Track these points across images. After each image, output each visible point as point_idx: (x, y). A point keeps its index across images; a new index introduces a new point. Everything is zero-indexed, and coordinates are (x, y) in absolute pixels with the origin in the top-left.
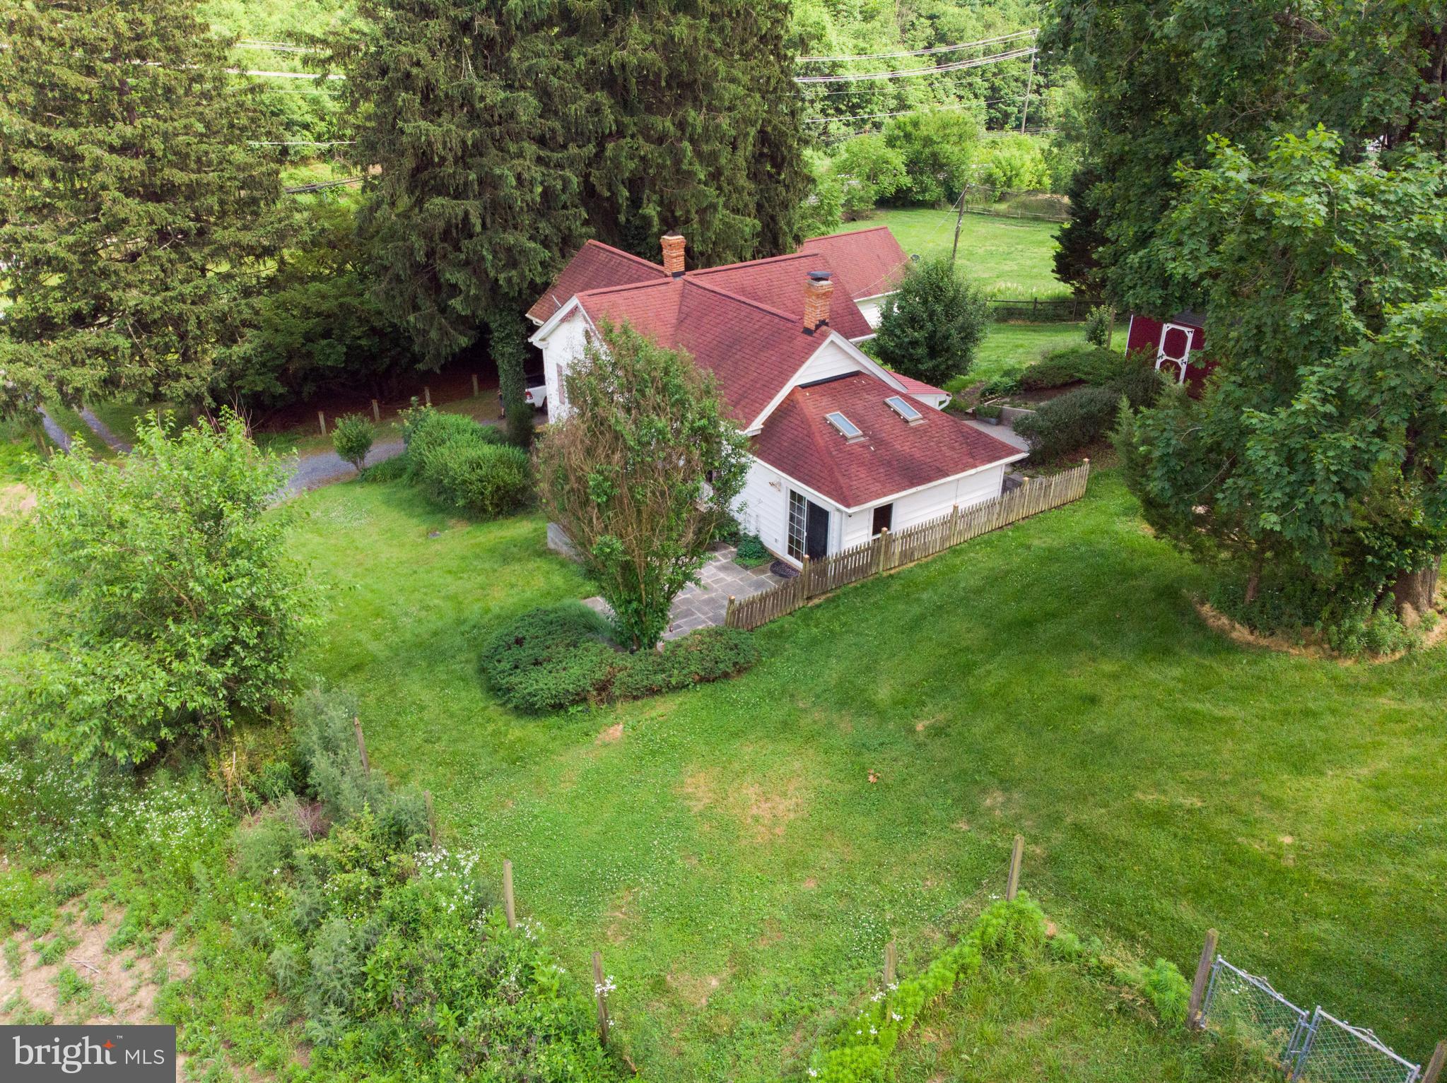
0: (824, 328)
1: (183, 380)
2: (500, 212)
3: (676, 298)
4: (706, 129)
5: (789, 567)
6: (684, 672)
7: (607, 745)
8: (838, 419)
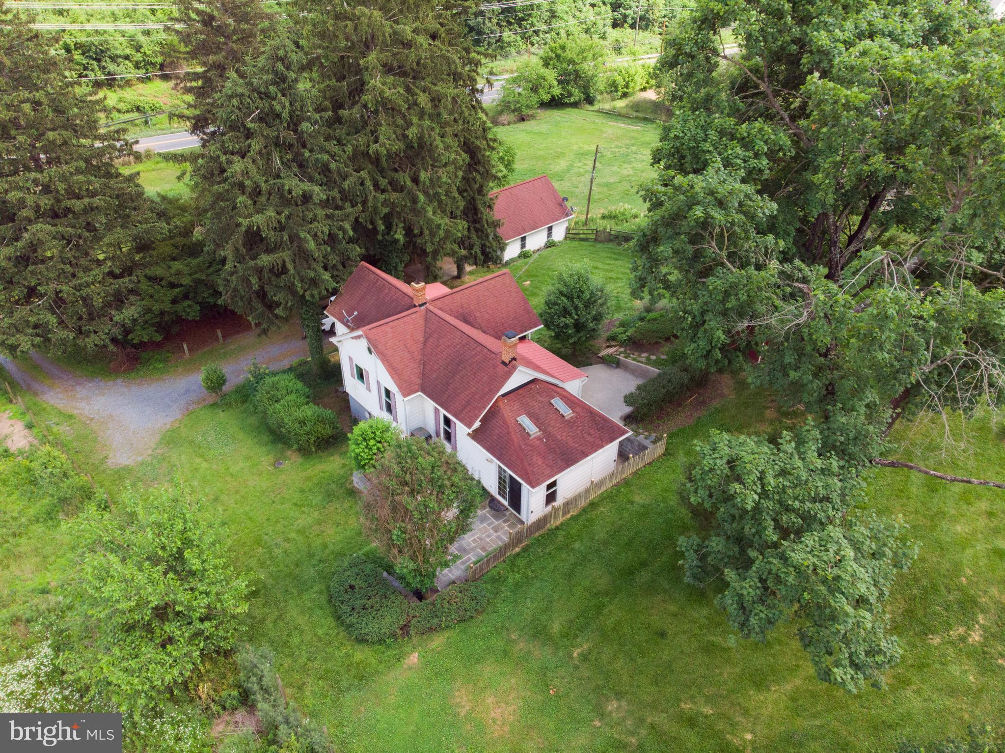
0: (514, 362)
1: (92, 335)
2: (303, 255)
3: (421, 322)
4: (431, 180)
5: (499, 502)
6: (449, 619)
7: (410, 668)
8: (525, 421)
